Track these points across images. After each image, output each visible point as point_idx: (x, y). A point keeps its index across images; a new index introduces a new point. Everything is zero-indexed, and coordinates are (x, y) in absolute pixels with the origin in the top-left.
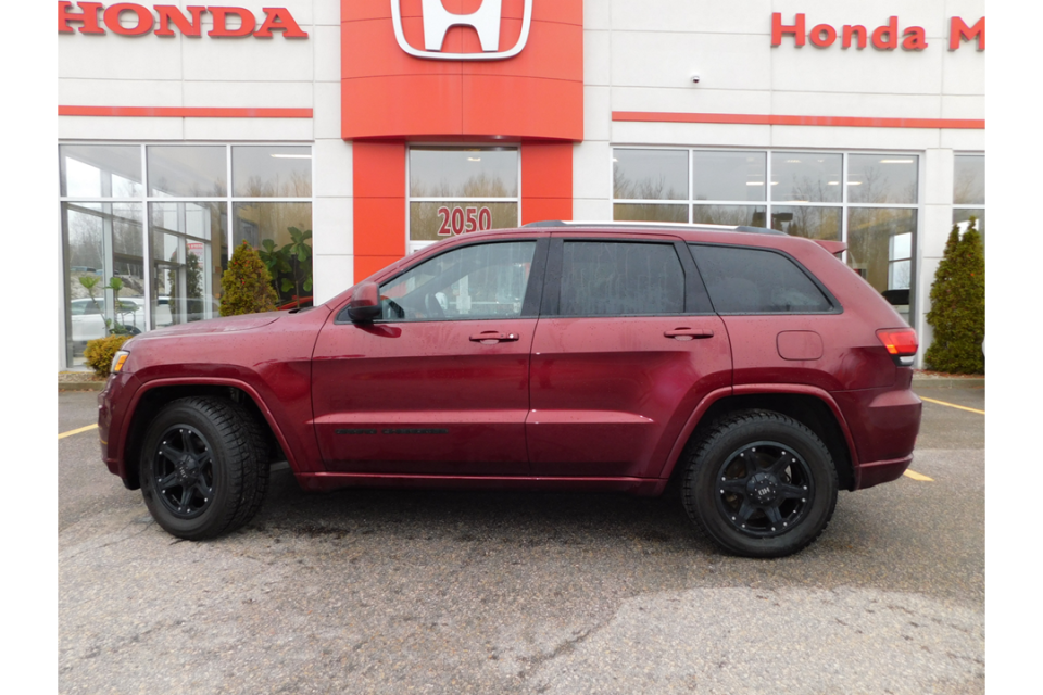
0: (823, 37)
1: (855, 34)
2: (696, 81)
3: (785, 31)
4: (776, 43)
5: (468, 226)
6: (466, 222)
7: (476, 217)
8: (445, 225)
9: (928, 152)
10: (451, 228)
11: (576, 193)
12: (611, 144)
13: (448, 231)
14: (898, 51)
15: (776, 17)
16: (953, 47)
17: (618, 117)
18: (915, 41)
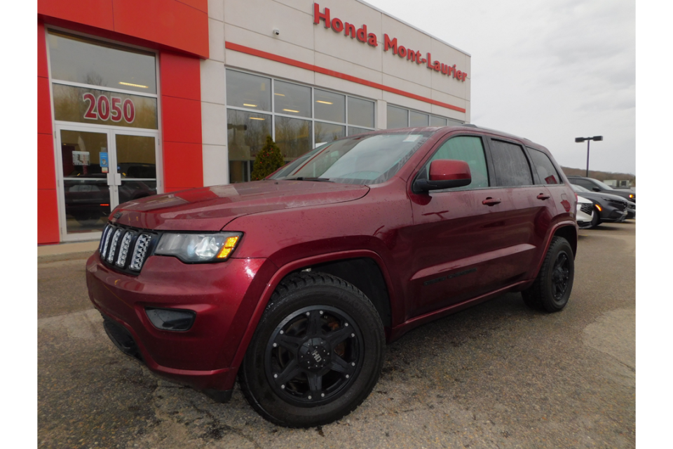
0: (336, 26)
1: (350, 29)
2: (277, 34)
3: (321, 17)
4: (316, 23)
5: (114, 113)
6: (111, 110)
7: (121, 106)
8: (90, 110)
9: (379, 101)
10: (97, 113)
11: (203, 98)
12: (226, 65)
13: (94, 116)
14: (366, 44)
15: (316, 6)
16: (386, 50)
17: (230, 46)
18: (373, 41)
